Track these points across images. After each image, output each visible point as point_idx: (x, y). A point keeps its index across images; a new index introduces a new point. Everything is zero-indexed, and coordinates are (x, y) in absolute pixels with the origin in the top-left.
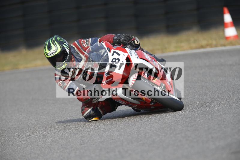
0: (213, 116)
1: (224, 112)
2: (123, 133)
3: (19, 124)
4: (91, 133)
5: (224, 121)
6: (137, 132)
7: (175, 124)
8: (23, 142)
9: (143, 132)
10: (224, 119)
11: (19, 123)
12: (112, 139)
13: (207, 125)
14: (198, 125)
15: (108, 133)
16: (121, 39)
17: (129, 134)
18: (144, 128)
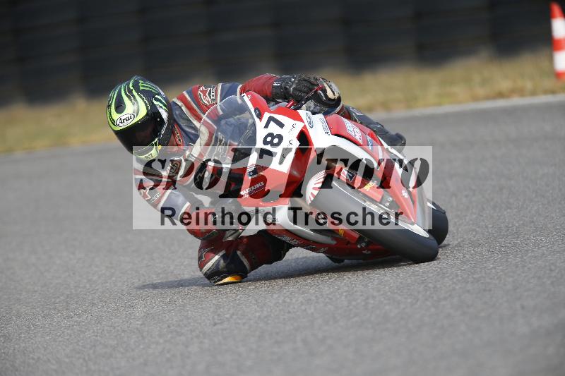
0: (525, 258)
1: (551, 247)
2: (313, 298)
3: (69, 275)
4: (238, 297)
5: (551, 270)
6: (346, 296)
7: (438, 275)
8: (76, 318)
9: (361, 295)
10: (552, 264)
11: (67, 274)
12: (289, 312)
13: (511, 279)
14: (491, 279)
15: (279, 297)
16: (290, 87)
17: (327, 300)
18: (363, 285)
